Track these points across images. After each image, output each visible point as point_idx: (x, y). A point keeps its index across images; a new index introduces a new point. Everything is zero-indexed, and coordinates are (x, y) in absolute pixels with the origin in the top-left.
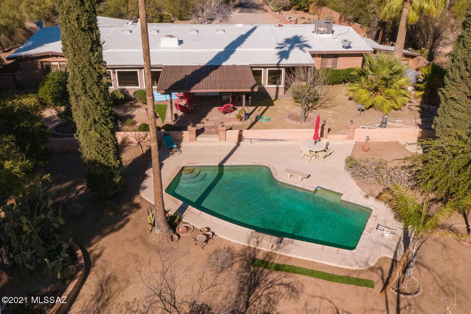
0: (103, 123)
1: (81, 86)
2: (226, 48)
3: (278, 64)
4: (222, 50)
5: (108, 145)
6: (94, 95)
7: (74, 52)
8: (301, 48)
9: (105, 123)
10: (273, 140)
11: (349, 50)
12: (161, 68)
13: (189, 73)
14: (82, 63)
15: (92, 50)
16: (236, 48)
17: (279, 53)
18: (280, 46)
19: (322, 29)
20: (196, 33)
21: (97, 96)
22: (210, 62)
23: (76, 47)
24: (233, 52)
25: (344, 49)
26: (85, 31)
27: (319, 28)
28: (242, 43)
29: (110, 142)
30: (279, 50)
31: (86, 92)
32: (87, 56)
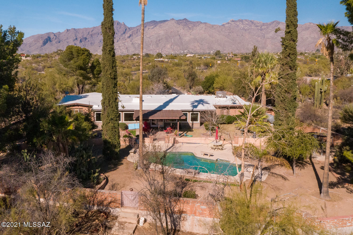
0: (115, 120)
1: (108, 102)
2: (164, 104)
3: (193, 110)
4: (162, 104)
5: (116, 132)
6: (113, 107)
7: (107, 87)
8: (203, 104)
9: (116, 120)
10: (194, 143)
11: (235, 104)
12: (133, 111)
13: (146, 112)
14: (110, 92)
15: (114, 87)
16: (169, 103)
17: (192, 106)
18: (192, 103)
19: (220, 95)
20: (151, 97)
21: (114, 107)
22: (156, 109)
23: (108, 85)
24: (168, 105)
25: (232, 104)
26: (112, 79)
27: (219, 95)
28: (172, 102)
29: (117, 129)
30: (192, 105)
31: (109, 105)
32: (112, 90)
